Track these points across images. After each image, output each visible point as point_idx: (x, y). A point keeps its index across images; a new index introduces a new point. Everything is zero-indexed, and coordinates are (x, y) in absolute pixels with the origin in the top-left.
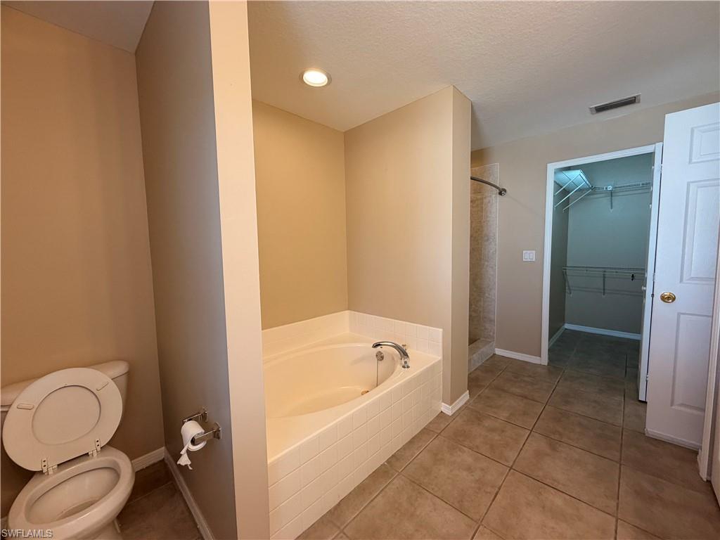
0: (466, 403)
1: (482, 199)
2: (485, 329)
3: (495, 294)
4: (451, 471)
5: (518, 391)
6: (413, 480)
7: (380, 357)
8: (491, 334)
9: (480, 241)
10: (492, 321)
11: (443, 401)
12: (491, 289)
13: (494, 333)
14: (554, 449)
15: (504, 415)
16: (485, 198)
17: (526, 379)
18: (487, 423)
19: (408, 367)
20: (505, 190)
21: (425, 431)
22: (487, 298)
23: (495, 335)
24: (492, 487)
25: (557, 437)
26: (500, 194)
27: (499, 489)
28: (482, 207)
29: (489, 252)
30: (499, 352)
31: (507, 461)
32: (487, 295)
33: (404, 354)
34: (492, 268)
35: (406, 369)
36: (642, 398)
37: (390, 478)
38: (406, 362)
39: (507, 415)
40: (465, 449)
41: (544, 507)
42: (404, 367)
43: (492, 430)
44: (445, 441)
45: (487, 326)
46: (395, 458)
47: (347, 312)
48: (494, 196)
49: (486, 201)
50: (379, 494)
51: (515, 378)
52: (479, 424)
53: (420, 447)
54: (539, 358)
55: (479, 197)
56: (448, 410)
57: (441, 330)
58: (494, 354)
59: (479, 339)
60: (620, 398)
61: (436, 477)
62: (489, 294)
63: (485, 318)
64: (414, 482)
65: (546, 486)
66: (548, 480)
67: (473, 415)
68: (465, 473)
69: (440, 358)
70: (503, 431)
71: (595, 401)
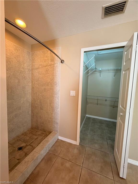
1: (54, 64)
2: (55, 127)
3: (59, 111)
8: (57, 129)
9: (53, 85)
10: (57, 123)
12: (57, 108)
13: (58, 129)
16: (55, 64)
20: (64, 61)
22: (56, 112)
23: (59, 130)
26: (62, 62)
28: (54, 68)
29: (57, 90)
30: (60, 138)
32: (55, 111)
34: (58, 98)
36: (121, 176)
45: (56, 125)
48: (59, 63)
49: (55, 65)
54: (76, 142)
55: (53, 63)
58: (58, 139)
59: (52, 132)
62: (57, 111)
63: (55, 122)
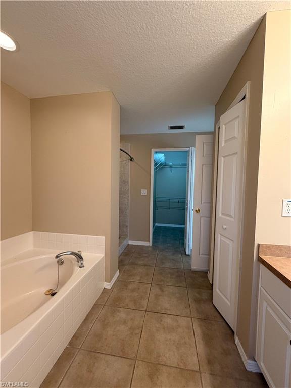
0: (118, 278)
1: (121, 161)
2: (124, 231)
3: (128, 212)
4: (115, 329)
5: (142, 262)
6: (90, 350)
7: (61, 263)
10: (127, 227)
11: (106, 281)
12: (126, 210)
13: (128, 233)
14: (162, 291)
15: (137, 278)
16: (123, 161)
17: (145, 255)
18: (130, 287)
19: (83, 267)
20: (133, 158)
21: (95, 306)
24: (138, 329)
25: (162, 283)
26: (131, 160)
27: (142, 328)
28: (122, 166)
29: (125, 190)
30: (131, 242)
31: (143, 307)
32: (124, 213)
33: (79, 257)
34: (127, 198)
35: (82, 268)
36: (187, 253)
37: (73, 357)
38: (82, 264)
39: (139, 278)
40: (121, 309)
41: (164, 329)
42: (80, 267)
43: (133, 290)
44: (108, 308)
45: (125, 229)
46: (76, 337)
47: (32, 233)
48: (128, 160)
49: (124, 163)
50: (64, 378)
51: (140, 255)
52: (126, 289)
53: (93, 320)
54: (149, 243)
56: (108, 286)
57: (104, 237)
58: (128, 244)
60: (180, 255)
61: (106, 339)
62: (126, 213)
63: (124, 225)
64: (91, 351)
65: (163, 315)
66: (163, 311)
67: (122, 284)
68: (123, 326)
69: (103, 255)
70: (139, 289)
71: (173, 260)
